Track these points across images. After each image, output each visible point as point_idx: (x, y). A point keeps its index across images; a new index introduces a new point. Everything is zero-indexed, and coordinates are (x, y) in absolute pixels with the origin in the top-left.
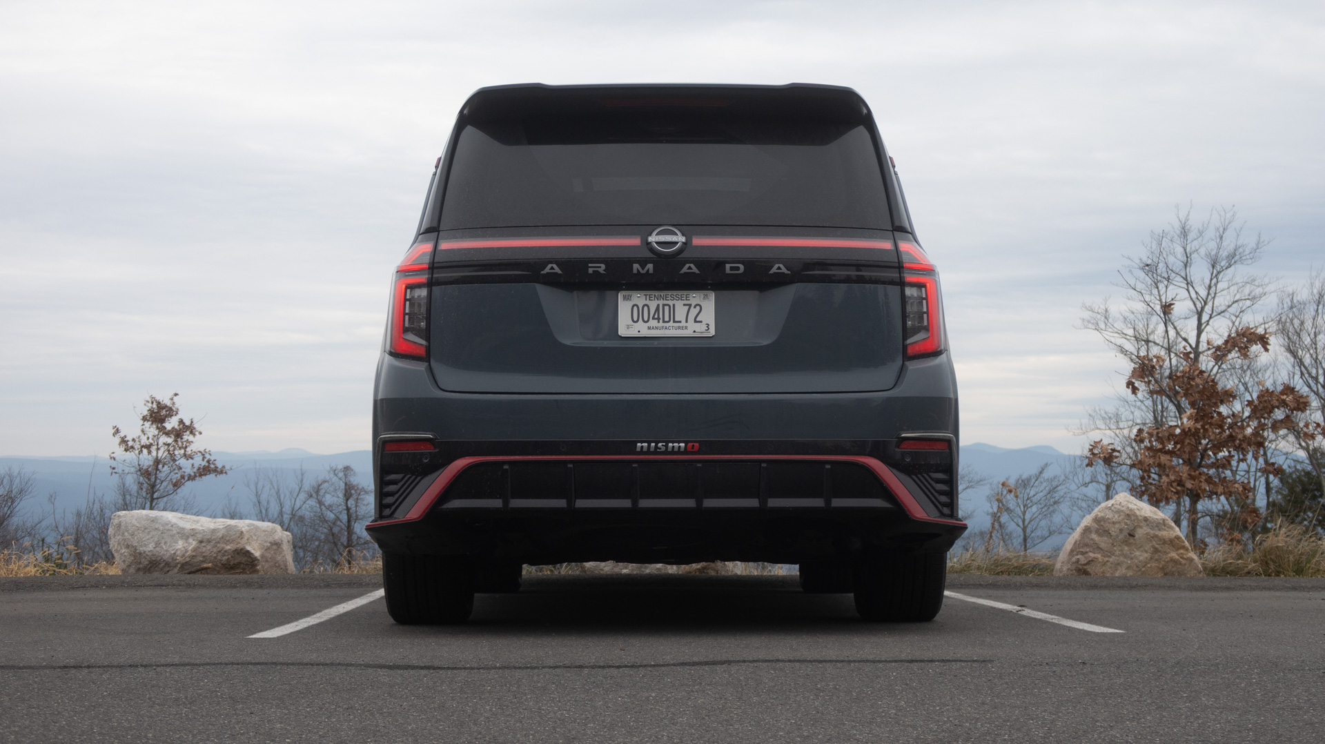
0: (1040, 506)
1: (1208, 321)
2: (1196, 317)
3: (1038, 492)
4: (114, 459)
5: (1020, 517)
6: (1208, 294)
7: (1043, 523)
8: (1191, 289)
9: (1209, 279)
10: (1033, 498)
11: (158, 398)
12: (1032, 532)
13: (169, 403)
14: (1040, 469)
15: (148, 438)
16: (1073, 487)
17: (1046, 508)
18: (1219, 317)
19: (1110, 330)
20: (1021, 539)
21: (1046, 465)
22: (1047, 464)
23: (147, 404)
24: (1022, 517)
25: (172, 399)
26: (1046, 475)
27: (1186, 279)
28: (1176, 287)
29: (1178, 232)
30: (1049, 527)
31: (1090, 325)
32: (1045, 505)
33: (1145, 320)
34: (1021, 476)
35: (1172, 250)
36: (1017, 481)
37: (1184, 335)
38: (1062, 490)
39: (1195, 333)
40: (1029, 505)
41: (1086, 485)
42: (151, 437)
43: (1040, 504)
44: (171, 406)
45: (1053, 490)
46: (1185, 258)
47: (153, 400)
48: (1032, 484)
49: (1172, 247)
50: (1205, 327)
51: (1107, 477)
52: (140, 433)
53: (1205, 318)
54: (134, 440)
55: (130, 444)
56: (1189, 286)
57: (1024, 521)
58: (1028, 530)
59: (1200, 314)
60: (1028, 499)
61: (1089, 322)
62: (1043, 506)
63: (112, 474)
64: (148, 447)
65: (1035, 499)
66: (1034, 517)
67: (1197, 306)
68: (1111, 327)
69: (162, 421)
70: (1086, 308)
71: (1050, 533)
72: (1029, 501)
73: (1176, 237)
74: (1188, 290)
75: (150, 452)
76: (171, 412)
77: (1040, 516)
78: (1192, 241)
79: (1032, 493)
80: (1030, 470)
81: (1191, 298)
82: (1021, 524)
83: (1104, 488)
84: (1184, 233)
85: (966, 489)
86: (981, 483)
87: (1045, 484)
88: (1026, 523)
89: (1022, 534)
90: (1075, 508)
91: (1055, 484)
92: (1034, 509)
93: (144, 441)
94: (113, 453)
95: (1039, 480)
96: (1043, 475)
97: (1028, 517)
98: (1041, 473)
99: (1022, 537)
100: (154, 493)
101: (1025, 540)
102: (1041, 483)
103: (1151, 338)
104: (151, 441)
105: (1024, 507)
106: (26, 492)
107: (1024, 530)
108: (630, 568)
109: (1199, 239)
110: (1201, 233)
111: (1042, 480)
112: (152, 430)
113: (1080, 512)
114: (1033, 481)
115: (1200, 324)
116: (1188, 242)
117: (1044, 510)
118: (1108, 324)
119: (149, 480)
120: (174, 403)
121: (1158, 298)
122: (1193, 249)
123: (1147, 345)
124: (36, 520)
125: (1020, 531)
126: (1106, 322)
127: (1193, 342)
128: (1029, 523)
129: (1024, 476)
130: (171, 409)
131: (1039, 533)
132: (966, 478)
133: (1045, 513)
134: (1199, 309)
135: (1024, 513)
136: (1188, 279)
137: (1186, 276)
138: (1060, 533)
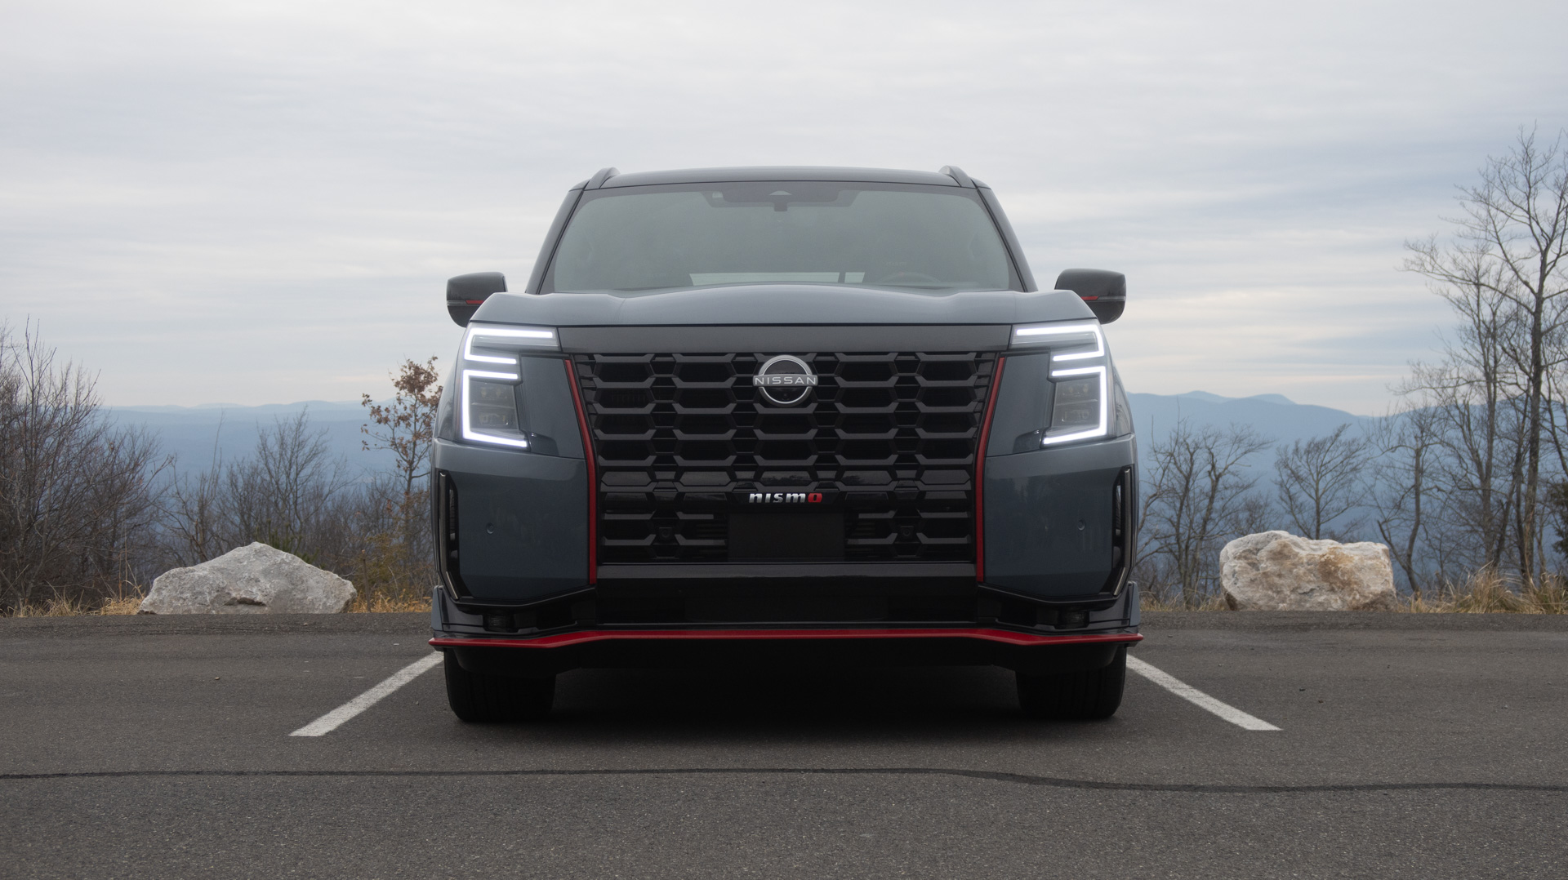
0: (1335, 474)
1: (1555, 261)
2: (1539, 255)
3: (1334, 457)
4: (367, 431)
5: (1313, 487)
6: (1554, 231)
7: (1340, 493)
8: (1534, 224)
9: (1556, 212)
10: (1329, 465)
11: (415, 363)
12: (1327, 503)
13: (425, 367)
14: (1337, 432)
15: (405, 408)
16: (1377, 452)
17: (1342, 476)
18: (1565, 256)
19: (1437, 272)
20: (1313, 512)
21: (1344, 427)
22: (1345, 425)
23: (405, 369)
24: (1315, 487)
25: (430, 363)
26: (1342, 438)
27: (1528, 212)
28: (1516, 222)
29: (1520, 158)
30: (1347, 498)
31: (1413, 267)
32: (1341, 473)
33: (1476, 260)
34: (1314, 439)
35: (1513, 179)
36: (1309, 445)
37: (1524, 278)
38: (1362, 455)
39: (1538, 275)
40: (1324, 473)
41: (1393, 449)
42: (408, 406)
43: (1336, 471)
44: (429, 370)
45: (1351, 454)
46: (1528, 189)
47: (411, 365)
48: (1327, 448)
49: (1512, 175)
50: (1551, 269)
51: (1417, 441)
52: (396, 403)
53: (1551, 257)
54: (387, 410)
55: (384, 414)
56: (1532, 220)
57: (1317, 491)
58: (1322, 502)
59: (1544, 254)
60: (1321, 466)
61: (1413, 263)
62: (1338, 473)
63: (364, 449)
64: (404, 418)
65: (1330, 466)
66: (1329, 486)
67: (1541, 244)
68: (1439, 268)
69: (421, 389)
70: (1409, 246)
71: (1348, 505)
72: (1323, 468)
73: (1517, 163)
74: (1530, 226)
75: (408, 425)
76: (430, 378)
77: (1336, 485)
78: (1537, 168)
79: (1327, 459)
80: (1323, 433)
81: (1534, 235)
82: (1314, 495)
83: (1413, 453)
84: (1528, 159)
85: (1245, 453)
86: (1264, 446)
87: (1341, 449)
88: (1320, 492)
89: (1315, 505)
90: (1379, 477)
91: (1354, 448)
92: (1329, 477)
93: (401, 411)
94: (365, 425)
95: (1335, 444)
96: (1339, 438)
97: (1322, 485)
98: (1337, 435)
99: (1315, 509)
100: (411, 471)
101: (1318, 513)
102: (1338, 447)
103: (1482, 281)
104: (409, 411)
105: (1318, 475)
106: (150, 453)
107: (1318, 503)
108: (1288, 602)
109: (1544, 166)
110: (1547, 160)
111: (1338, 444)
112: (410, 399)
113: (1384, 481)
114: (1329, 445)
115: (1544, 264)
116: (1532, 169)
117: (1339, 478)
118: (1436, 266)
119: (406, 454)
120: (433, 368)
121: (1494, 234)
122: (1538, 178)
123: (1478, 289)
124: (162, 487)
125: (1313, 503)
126: (1433, 262)
127: (1535, 286)
128: (1323, 494)
129: (1318, 439)
130: (429, 374)
131: (1335, 504)
132: (1246, 441)
133: (1342, 482)
134: (1544, 248)
135: (1317, 484)
136: (1532, 213)
137: (1529, 208)
138: (1360, 505)
